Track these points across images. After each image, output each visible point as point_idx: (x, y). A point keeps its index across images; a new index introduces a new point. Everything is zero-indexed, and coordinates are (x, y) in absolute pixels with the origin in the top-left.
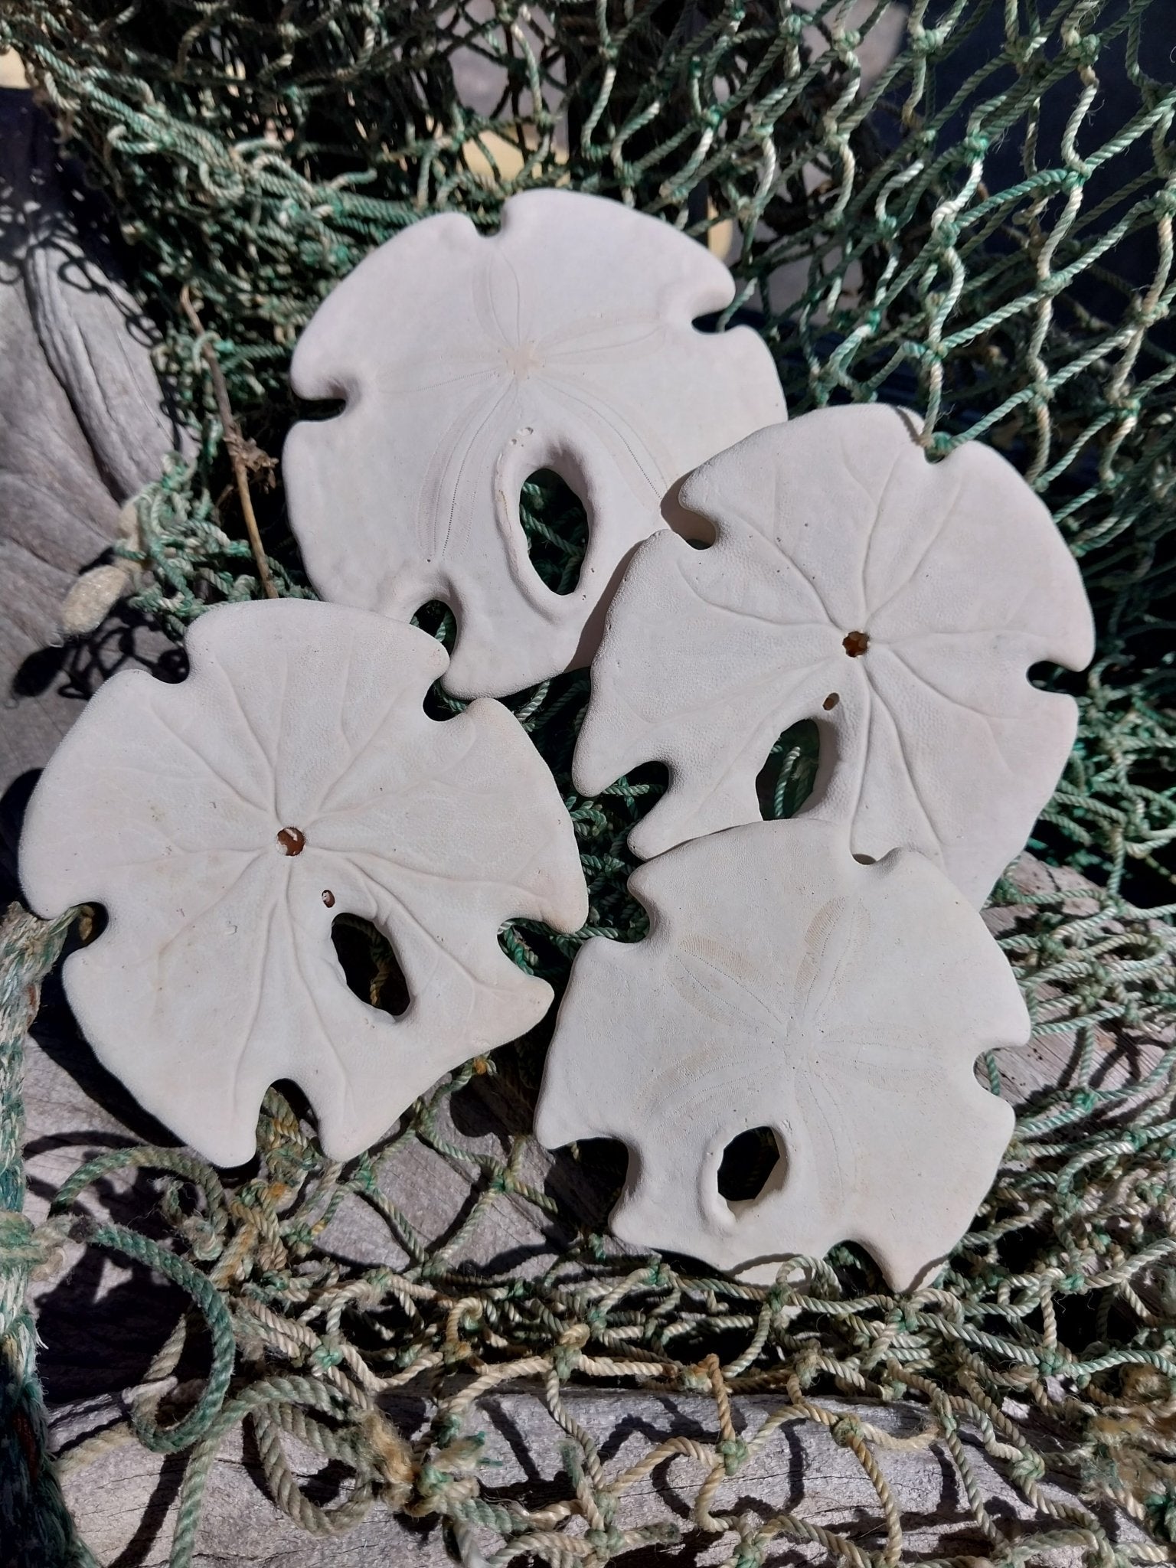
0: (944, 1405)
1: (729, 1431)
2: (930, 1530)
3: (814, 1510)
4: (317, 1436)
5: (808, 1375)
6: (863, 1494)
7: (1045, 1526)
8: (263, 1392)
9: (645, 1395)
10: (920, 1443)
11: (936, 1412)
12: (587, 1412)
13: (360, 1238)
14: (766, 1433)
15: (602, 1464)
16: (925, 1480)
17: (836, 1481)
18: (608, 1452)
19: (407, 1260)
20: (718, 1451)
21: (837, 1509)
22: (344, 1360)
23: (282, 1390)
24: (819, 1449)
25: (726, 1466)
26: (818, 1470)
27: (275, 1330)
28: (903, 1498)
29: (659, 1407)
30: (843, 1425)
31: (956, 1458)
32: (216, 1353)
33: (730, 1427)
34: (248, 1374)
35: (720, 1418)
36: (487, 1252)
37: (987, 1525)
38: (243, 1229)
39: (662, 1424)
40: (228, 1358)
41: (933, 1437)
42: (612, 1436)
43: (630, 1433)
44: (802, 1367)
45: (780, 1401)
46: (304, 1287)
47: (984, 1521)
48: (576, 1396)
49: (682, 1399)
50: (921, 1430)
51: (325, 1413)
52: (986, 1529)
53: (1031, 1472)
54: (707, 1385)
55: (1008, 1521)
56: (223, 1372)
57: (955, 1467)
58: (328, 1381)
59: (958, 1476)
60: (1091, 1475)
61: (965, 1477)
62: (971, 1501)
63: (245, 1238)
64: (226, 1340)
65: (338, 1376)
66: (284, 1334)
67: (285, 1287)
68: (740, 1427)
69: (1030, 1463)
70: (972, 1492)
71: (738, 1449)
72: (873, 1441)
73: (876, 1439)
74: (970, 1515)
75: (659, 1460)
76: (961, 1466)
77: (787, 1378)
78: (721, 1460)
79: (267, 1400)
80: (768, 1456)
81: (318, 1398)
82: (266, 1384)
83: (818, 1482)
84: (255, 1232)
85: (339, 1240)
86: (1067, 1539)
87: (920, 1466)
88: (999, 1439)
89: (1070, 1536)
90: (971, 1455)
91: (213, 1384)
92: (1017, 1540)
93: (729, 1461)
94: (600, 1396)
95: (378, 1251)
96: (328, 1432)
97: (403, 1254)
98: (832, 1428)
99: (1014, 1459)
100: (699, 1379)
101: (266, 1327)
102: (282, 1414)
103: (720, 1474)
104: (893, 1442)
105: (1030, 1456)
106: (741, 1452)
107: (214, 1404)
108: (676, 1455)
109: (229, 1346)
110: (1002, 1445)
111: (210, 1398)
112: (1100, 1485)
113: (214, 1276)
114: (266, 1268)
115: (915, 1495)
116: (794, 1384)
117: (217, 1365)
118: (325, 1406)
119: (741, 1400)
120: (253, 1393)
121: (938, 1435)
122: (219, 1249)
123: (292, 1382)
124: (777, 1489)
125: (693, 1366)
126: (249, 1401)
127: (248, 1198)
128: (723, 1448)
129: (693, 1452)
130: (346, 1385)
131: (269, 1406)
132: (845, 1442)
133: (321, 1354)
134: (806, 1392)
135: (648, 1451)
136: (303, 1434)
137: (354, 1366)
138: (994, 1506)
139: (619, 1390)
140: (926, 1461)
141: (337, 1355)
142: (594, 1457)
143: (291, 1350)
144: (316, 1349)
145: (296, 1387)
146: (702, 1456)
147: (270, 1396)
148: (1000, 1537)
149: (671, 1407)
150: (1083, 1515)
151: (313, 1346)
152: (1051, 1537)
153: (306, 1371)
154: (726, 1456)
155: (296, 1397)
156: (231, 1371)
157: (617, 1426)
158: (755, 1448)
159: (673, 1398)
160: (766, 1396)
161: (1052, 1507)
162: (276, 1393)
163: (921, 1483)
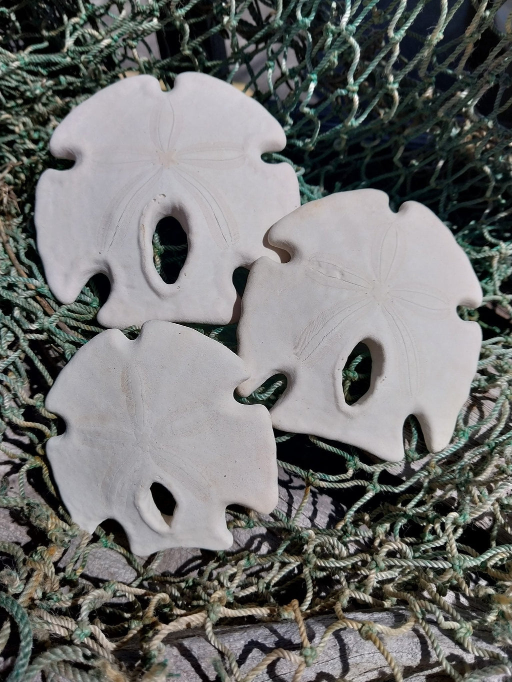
0: (415, 606)
1: (306, 643)
2: (421, 674)
3: (358, 673)
4: (79, 676)
5: (344, 601)
6: (380, 661)
7: (480, 665)
8: (47, 658)
9: (260, 626)
10: (407, 628)
11: (412, 610)
12: (229, 641)
13: (110, 566)
14: (326, 639)
15: (239, 667)
16: (414, 647)
17: (367, 656)
18: (241, 661)
19: (136, 574)
20: (301, 654)
21: (370, 671)
22: (92, 633)
23: (58, 654)
24: (355, 640)
25: (306, 662)
26: (357, 652)
27: (52, 624)
28: (404, 659)
29: (267, 632)
30: (365, 628)
31: (427, 633)
32: (22, 637)
33: (306, 640)
34: (40, 648)
35: (301, 635)
36: (177, 563)
37: (449, 669)
38: (35, 573)
39: (270, 642)
40: (29, 639)
41: (413, 623)
42: (243, 651)
43: (253, 648)
44: (342, 598)
45: (332, 618)
46: (70, 598)
47: (447, 666)
48: (223, 633)
49: (280, 625)
50: (406, 621)
51: (82, 663)
52: (448, 671)
53: (466, 634)
54: (292, 616)
55: (460, 665)
56: (27, 647)
57: (427, 639)
58: (84, 645)
59: (429, 642)
60: (498, 634)
61: (433, 643)
62: (438, 656)
63: (37, 578)
64: (27, 630)
65: (90, 642)
66: (58, 625)
67: (59, 600)
68: (311, 637)
69: (465, 629)
70: (438, 651)
71: (312, 652)
72: (382, 633)
73: (384, 631)
74: (438, 664)
75: (269, 662)
76: (430, 637)
77: (334, 604)
78: (303, 659)
79: (50, 661)
80: (329, 649)
81: (77, 656)
82: (48, 653)
83: (358, 658)
84: (42, 574)
85: (99, 569)
86: (493, 672)
87: (410, 640)
88: (446, 619)
89: (495, 669)
90: (434, 630)
91: (22, 655)
92: (466, 675)
93: (308, 659)
94: (235, 631)
95: (120, 571)
96: (85, 674)
97: (134, 571)
98: (360, 630)
99: (456, 629)
100: (289, 613)
101: (47, 623)
102: (59, 667)
103: (303, 667)
104: (393, 631)
105: (464, 625)
106: (314, 653)
107: (23, 666)
108: (278, 659)
109: (29, 632)
110: (448, 622)
111: (21, 663)
112: (504, 639)
113: (21, 600)
114: (48, 591)
115: (410, 656)
116: (338, 607)
117: (23, 644)
118: (82, 660)
119: (310, 621)
120: (41, 659)
121: (415, 622)
122: (22, 586)
123: (62, 649)
124: (336, 666)
125: (285, 606)
126: (40, 664)
127: (36, 557)
128: (304, 653)
129: (288, 657)
130: (95, 647)
131: (52, 665)
132: (368, 637)
133: (78, 632)
134: (345, 610)
135: (262, 658)
136: (72, 677)
137: (97, 636)
138: (451, 658)
139: (246, 626)
140: (413, 637)
141: (87, 631)
142: (234, 664)
143: (63, 633)
144: (76, 630)
145: (64, 652)
146: (292, 658)
147: (50, 659)
148: (457, 675)
149: (274, 632)
150: (498, 654)
151: (73, 629)
152: (484, 671)
153: (70, 643)
154: (306, 657)
155: (65, 657)
156: (31, 646)
157: (245, 646)
158: (321, 649)
159: (275, 626)
160: (325, 616)
161: (480, 652)
162: (53, 657)
163: (412, 649)
